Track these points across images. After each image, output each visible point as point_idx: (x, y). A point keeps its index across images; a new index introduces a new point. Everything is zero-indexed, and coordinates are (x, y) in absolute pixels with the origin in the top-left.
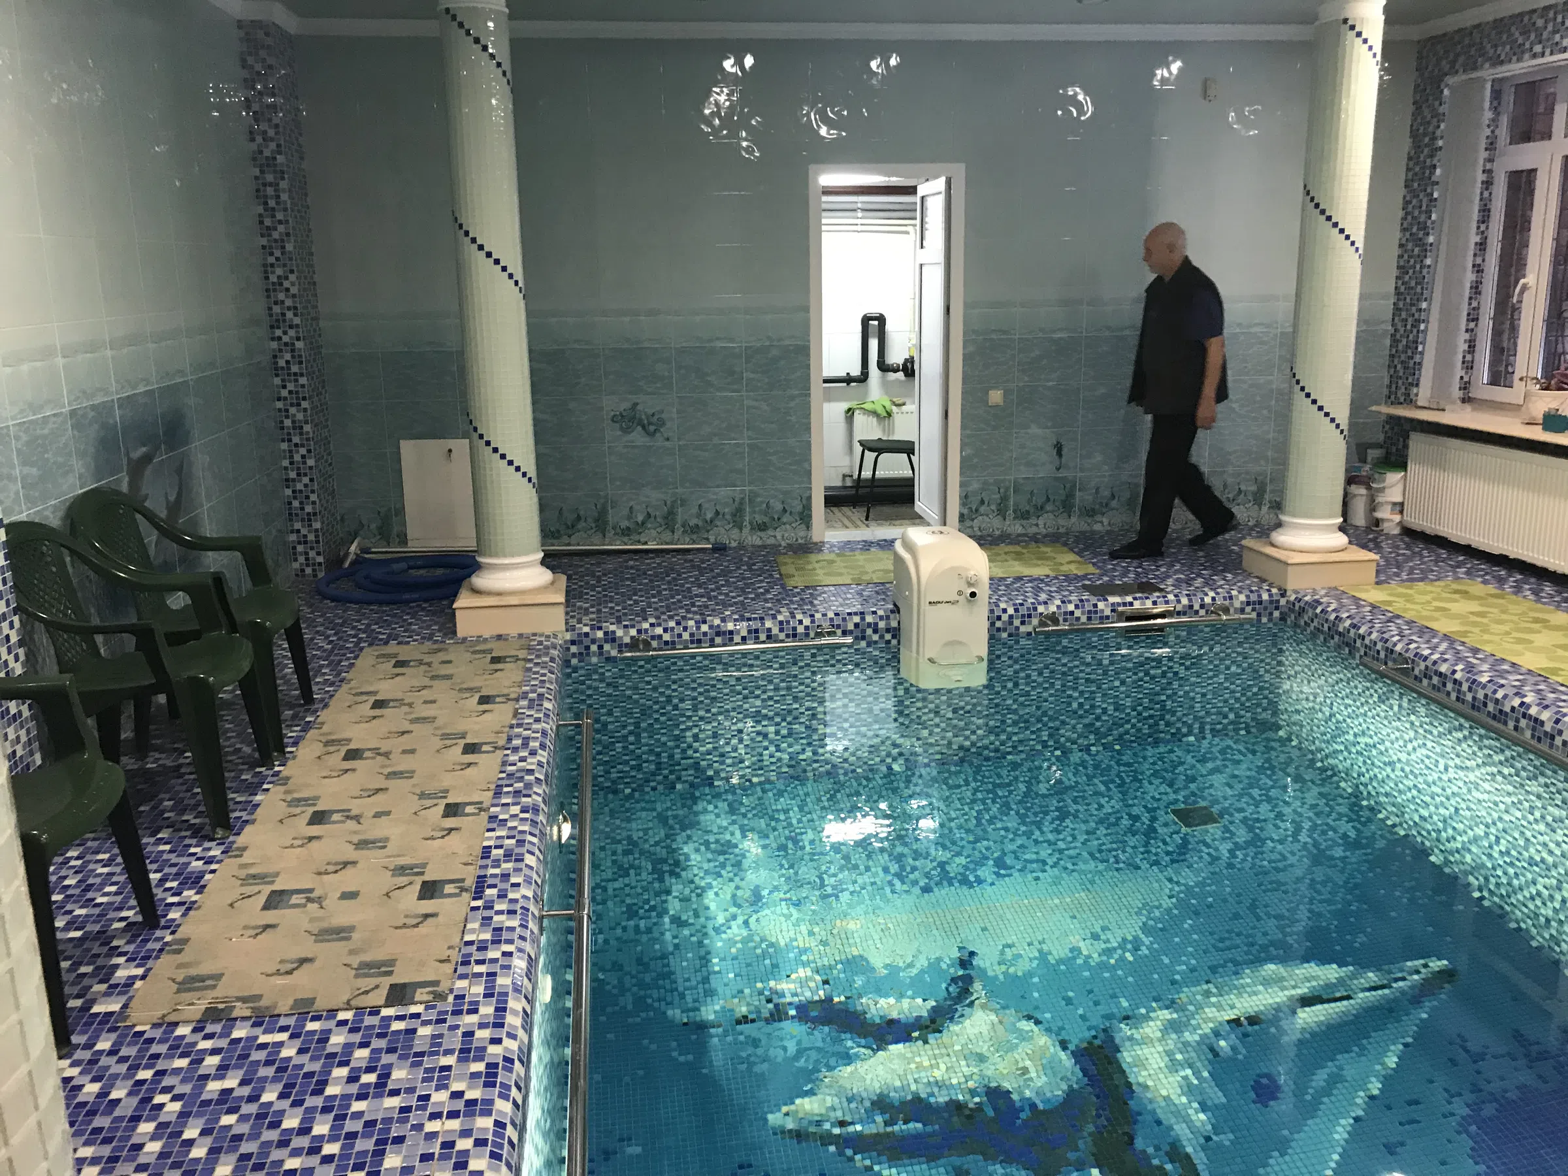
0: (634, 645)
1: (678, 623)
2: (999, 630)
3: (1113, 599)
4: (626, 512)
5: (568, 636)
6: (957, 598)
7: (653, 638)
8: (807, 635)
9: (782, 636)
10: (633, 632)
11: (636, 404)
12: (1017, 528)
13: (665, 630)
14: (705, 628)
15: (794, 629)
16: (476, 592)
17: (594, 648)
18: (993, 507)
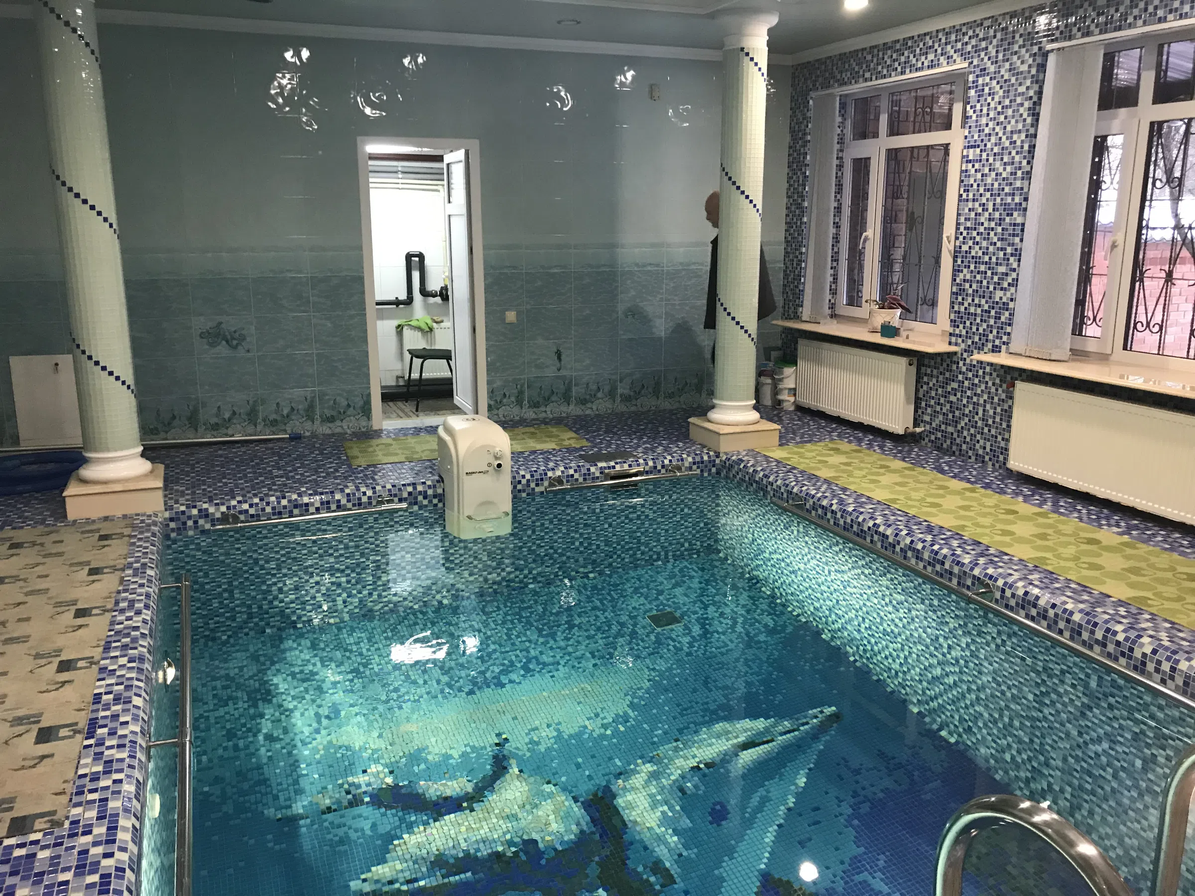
0: (225, 518)
1: (261, 500)
2: (520, 491)
3: (600, 465)
4: (215, 411)
5: (167, 515)
6: (487, 468)
7: (241, 512)
8: (370, 503)
9: (349, 505)
10: (223, 509)
11: (221, 323)
12: (530, 414)
13: (251, 506)
14: (284, 502)
15: (360, 499)
16: (84, 482)
17: (190, 523)
18: (513, 399)
